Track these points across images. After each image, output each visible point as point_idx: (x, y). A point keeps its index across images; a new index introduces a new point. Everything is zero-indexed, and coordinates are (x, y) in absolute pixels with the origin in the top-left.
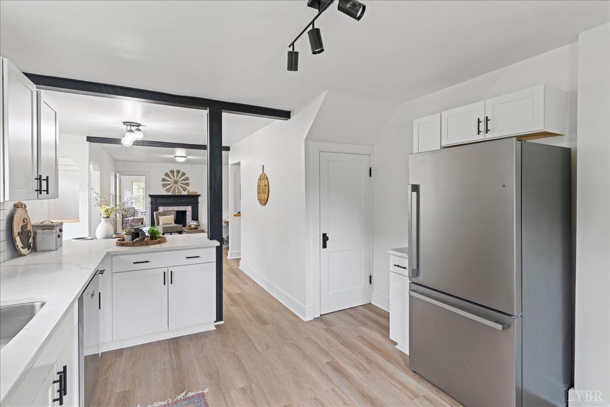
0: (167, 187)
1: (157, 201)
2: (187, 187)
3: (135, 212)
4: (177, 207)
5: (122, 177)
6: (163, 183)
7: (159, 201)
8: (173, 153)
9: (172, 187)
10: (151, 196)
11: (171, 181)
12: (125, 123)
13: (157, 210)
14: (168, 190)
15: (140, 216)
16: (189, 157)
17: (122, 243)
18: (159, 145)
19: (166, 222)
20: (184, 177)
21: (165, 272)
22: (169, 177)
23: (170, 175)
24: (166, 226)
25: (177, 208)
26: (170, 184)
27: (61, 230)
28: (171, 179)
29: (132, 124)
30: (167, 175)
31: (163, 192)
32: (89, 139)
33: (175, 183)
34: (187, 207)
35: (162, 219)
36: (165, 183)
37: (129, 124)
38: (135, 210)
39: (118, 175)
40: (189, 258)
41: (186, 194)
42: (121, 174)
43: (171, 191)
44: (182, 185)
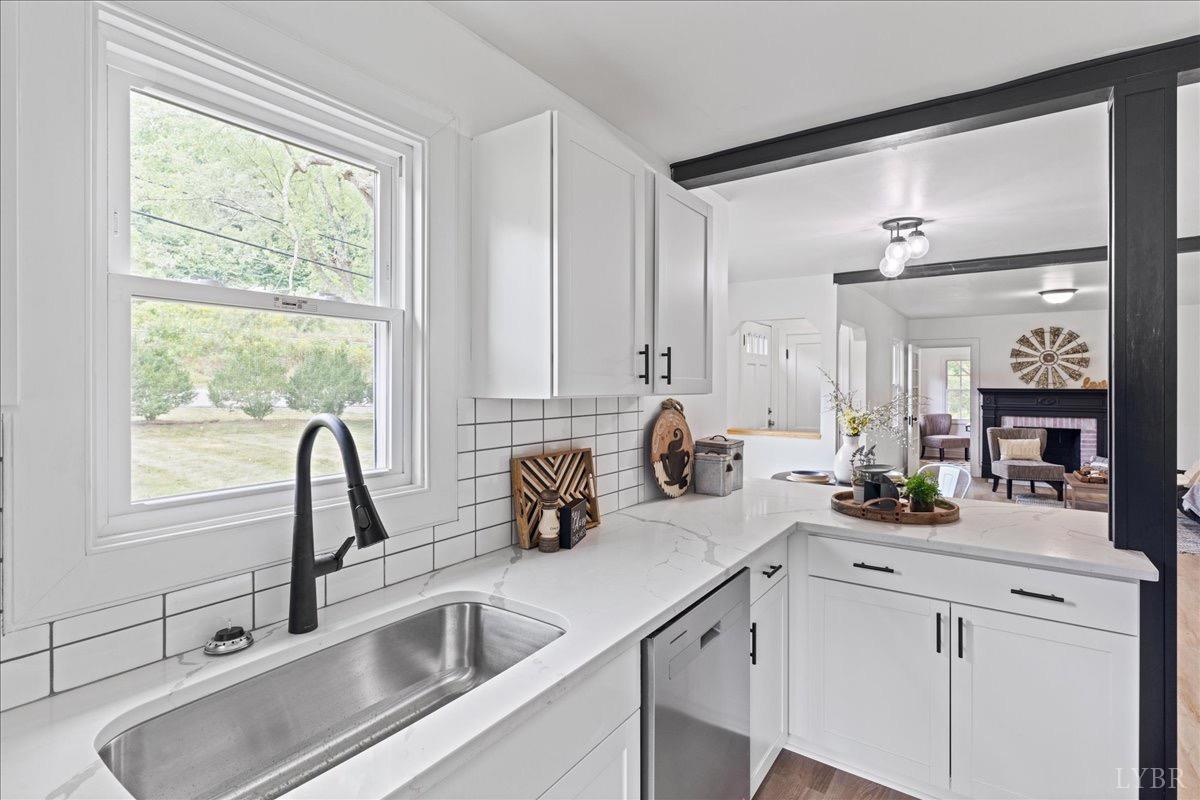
0: (1025, 371)
1: (997, 404)
2: (1082, 370)
3: (952, 425)
4: (1052, 420)
5: (920, 352)
6: (1014, 360)
7: (1004, 402)
8: (1035, 283)
9: (1037, 370)
10: (982, 391)
11: (1036, 356)
12: (885, 225)
13: (997, 423)
14: (1025, 378)
15: (962, 434)
16: (1082, 290)
17: (841, 504)
18: (985, 266)
19: (1017, 453)
20: (1073, 344)
21: (939, 615)
22: (1031, 346)
23: (1033, 340)
24: (1016, 463)
25: (1050, 423)
26: (1032, 363)
27: (738, 457)
28: (1036, 349)
29: (901, 223)
30: (1024, 341)
31: (1015, 382)
32: (840, 278)
33: (1045, 359)
34: (1082, 420)
35: (1007, 447)
36: (1020, 360)
37: (895, 224)
38: (951, 420)
39: (910, 346)
40: (1021, 592)
41: (1079, 387)
42: (919, 346)
43: (1036, 379)
44: (1069, 365)
